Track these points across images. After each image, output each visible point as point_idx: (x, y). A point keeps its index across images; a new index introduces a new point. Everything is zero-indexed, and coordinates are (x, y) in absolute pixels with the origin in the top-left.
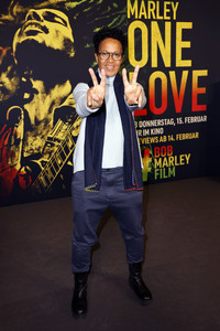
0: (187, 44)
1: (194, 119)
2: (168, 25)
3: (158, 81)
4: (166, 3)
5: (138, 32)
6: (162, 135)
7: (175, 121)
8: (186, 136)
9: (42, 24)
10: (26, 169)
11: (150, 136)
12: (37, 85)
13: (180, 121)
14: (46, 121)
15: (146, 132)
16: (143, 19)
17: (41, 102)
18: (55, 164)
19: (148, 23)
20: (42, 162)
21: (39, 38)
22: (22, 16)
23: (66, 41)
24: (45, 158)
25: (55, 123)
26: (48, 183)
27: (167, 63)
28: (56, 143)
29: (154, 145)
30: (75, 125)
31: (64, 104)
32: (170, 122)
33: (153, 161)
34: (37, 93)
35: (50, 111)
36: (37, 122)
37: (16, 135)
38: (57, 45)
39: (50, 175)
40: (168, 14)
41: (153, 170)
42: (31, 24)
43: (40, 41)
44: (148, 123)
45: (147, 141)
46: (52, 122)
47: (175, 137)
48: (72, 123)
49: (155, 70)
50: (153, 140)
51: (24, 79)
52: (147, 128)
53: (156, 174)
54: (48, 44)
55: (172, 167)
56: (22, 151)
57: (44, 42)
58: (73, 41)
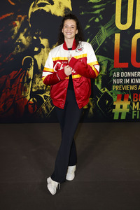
5: (124, 2)
10: (33, 100)
11: (130, 84)
12: (44, 42)
15: (128, 81)
17: (46, 54)
20: (45, 96)
23: (66, 10)
24: (47, 94)
26: (48, 111)
29: (133, 92)
33: (131, 104)
34: (44, 47)
37: (28, 76)
39: (50, 106)
41: (131, 111)
43: (47, 11)
44: (129, 74)
45: (127, 88)
50: (132, 88)
51: (35, 38)
52: (127, 78)
53: (133, 115)
54: (53, 12)
56: (32, 88)
57: (50, 11)
58: (71, 9)
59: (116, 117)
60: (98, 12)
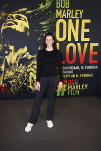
0: (88, 30)
1: (90, 67)
2: (77, 21)
3: (71, 48)
4: (76, 10)
5: (61, 25)
6: (73, 74)
7: (80, 68)
8: (85, 75)
9: (15, 21)
10: (5, 85)
11: (66, 74)
12: (12, 48)
13: (82, 68)
14: (15, 64)
15: (64, 72)
16: (64, 18)
17: (13, 56)
18: (18, 84)
19: (67, 20)
20: (12, 82)
21: (13, 27)
22: (6, 17)
23: (26, 28)
24: (14, 81)
25: (19, 65)
26: (15, 92)
27: (76, 39)
28: (19, 74)
29: (68, 79)
30: (28, 67)
31: (24, 57)
32: (77, 68)
33: (67, 86)
34: (11, 51)
35: (17, 60)
36: (11, 64)
38: (21, 30)
39: (16, 89)
40: (77, 16)
41: (67, 90)
42: (10, 21)
43: (14, 28)
44: (65, 68)
45: (64, 76)
46: (17, 65)
47: (79, 75)
48: (27, 66)
49: (70, 42)
50: (67, 76)
51: (5, 45)
52: (65, 70)
53: (69, 93)
54: (17, 29)
55: (77, 90)
56: (4, 77)
57: (15, 29)
58: (29, 28)
59: (58, 94)
60: (45, 30)
